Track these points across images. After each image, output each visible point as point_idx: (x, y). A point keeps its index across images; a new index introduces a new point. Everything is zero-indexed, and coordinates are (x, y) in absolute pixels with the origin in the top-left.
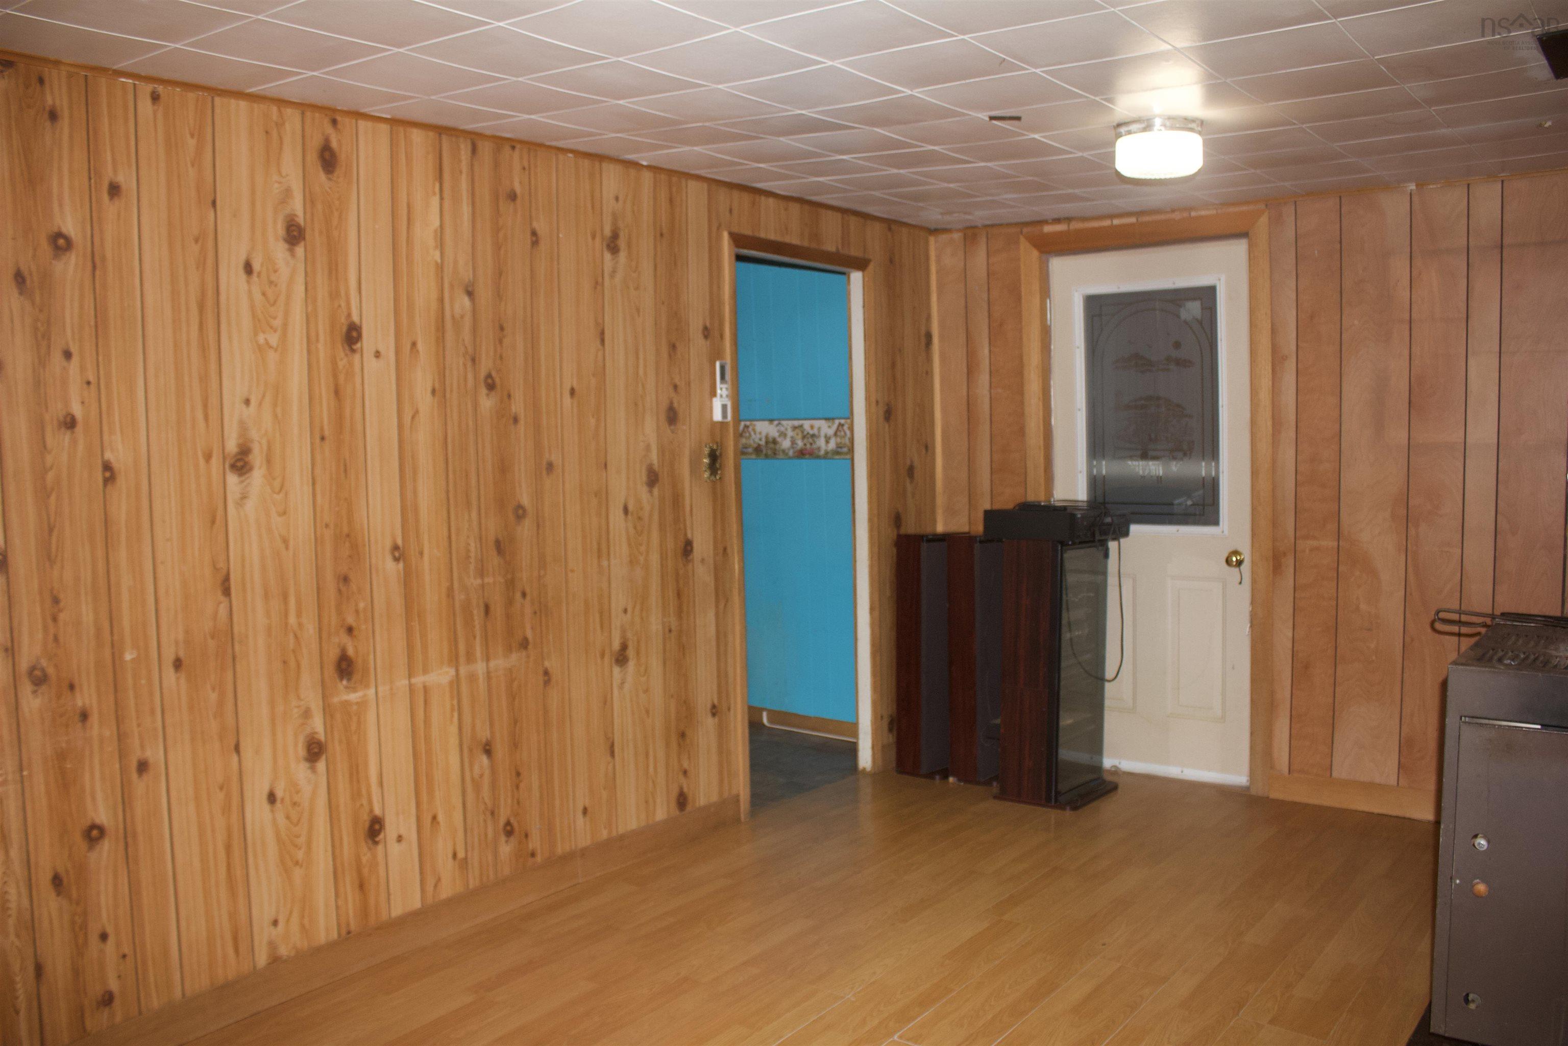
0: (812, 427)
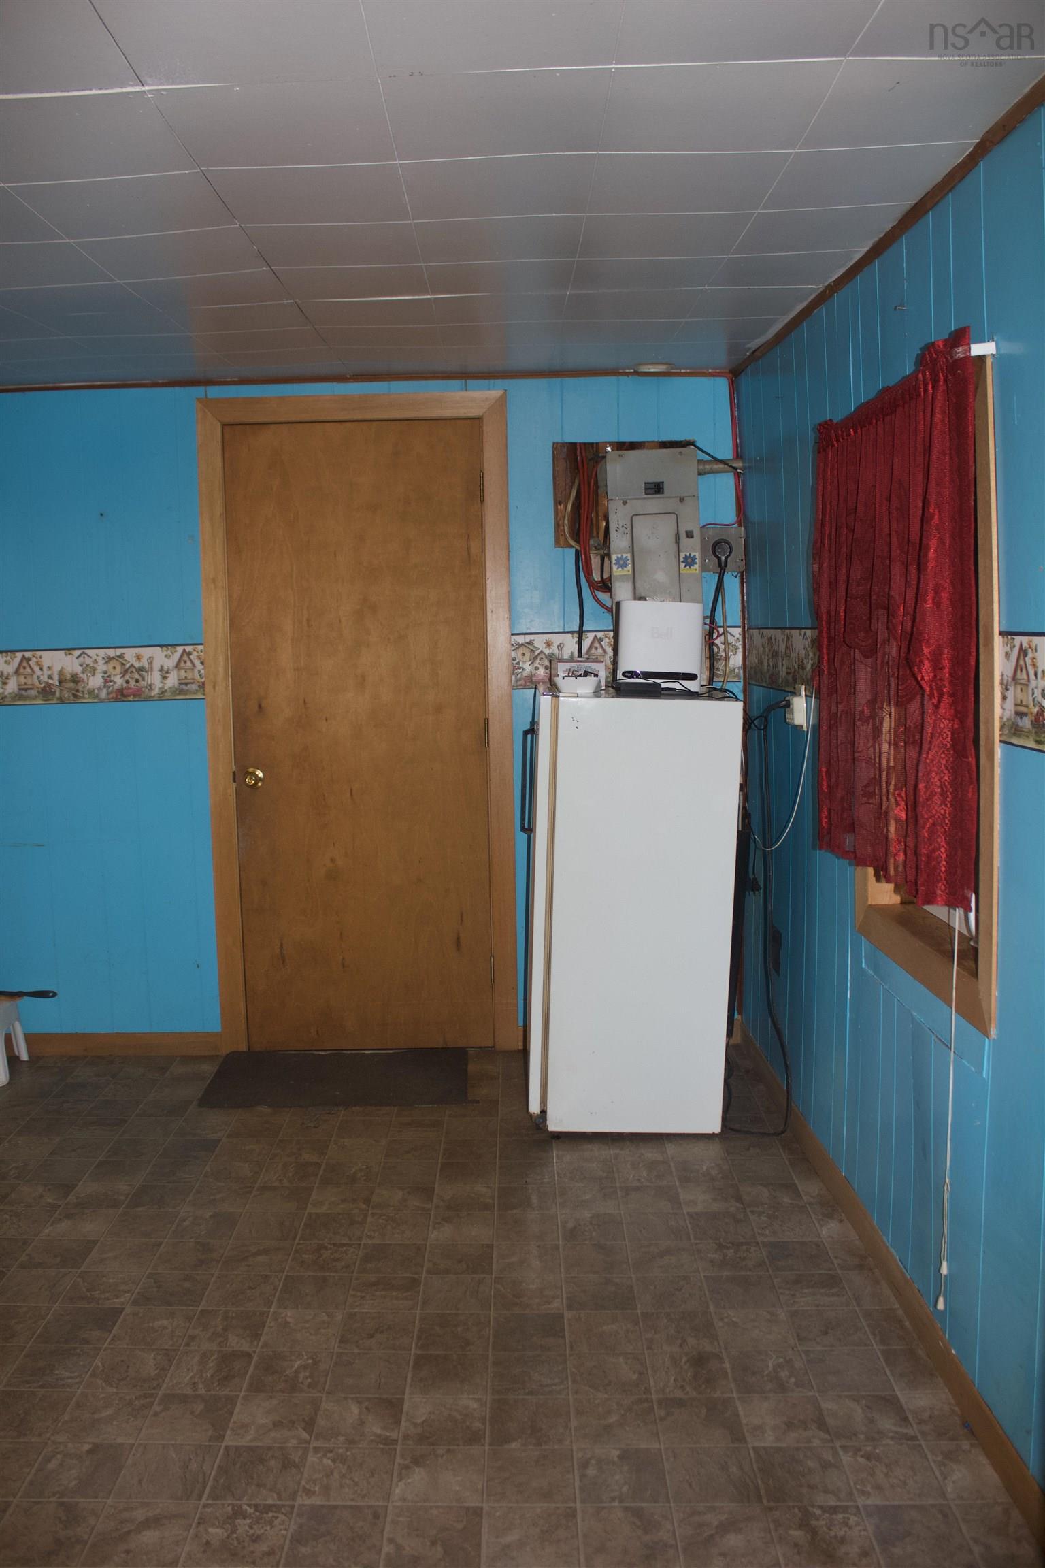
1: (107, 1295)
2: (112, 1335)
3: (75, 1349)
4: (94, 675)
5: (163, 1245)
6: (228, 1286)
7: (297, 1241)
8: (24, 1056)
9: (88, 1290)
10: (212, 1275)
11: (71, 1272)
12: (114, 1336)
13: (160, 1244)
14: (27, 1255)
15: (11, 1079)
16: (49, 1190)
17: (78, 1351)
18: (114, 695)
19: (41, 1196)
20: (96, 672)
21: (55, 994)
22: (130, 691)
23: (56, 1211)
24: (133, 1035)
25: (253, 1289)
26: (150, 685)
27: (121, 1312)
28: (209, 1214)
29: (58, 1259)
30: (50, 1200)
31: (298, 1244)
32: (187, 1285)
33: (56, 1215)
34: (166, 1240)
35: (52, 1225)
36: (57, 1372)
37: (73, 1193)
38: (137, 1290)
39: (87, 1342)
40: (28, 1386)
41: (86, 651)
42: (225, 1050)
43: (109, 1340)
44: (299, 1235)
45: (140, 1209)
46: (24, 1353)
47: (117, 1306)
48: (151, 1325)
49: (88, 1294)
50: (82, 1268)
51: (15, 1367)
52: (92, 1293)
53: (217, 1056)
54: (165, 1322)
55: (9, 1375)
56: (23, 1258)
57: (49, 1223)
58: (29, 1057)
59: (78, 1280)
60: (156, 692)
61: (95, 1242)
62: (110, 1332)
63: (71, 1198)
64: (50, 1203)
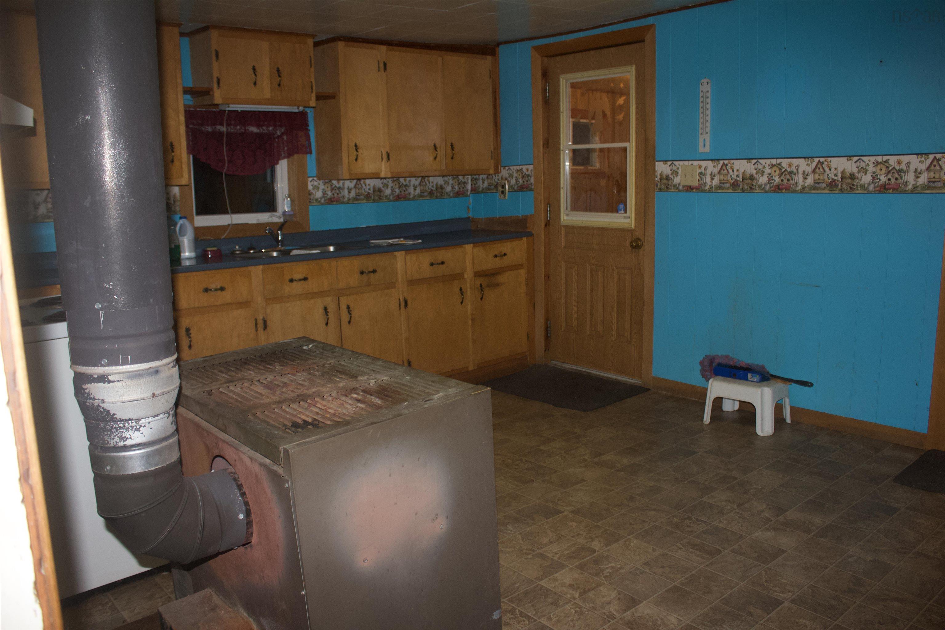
0: (790, 165)
1: (777, 589)
2: (768, 617)
3: (742, 616)
4: (866, 174)
5: (829, 569)
6: (863, 614)
7: (931, 602)
8: (788, 420)
9: (766, 581)
10: (855, 602)
11: (760, 565)
12: (770, 618)
13: (827, 567)
14: (739, 545)
15: (775, 432)
16: (770, 508)
17: (743, 618)
18: (879, 188)
19: (763, 511)
20: (867, 172)
21: (812, 385)
22: (891, 186)
23: (769, 523)
24: (862, 422)
25: (881, 624)
26: (906, 183)
27: (781, 604)
28: (870, 558)
29: (756, 555)
30: (767, 515)
31: (931, 605)
32: (834, 602)
33: (767, 526)
34: (831, 567)
35: (762, 531)
36: (724, 626)
37: (783, 515)
38: (798, 593)
39: (751, 614)
40: (704, 627)
41: (862, 158)
42: (928, 447)
43: (765, 619)
44: (934, 599)
45: (823, 539)
46: (710, 606)
47: (779, 598)
48: (797, 620)
49: (765, 584)
50: (769, 566)
51: (702, 612)
52: (768, 584)
53: (922, 450)
54: (808, 623)
55: (696, 615)
56: (736, 547)
57: (760, 530)
58: (791, 421)
59: (763, 572)
60: (910, 187)
61: (784, 552)
62: (768, 614)
63: (781, 518)
64: (766, 517)
